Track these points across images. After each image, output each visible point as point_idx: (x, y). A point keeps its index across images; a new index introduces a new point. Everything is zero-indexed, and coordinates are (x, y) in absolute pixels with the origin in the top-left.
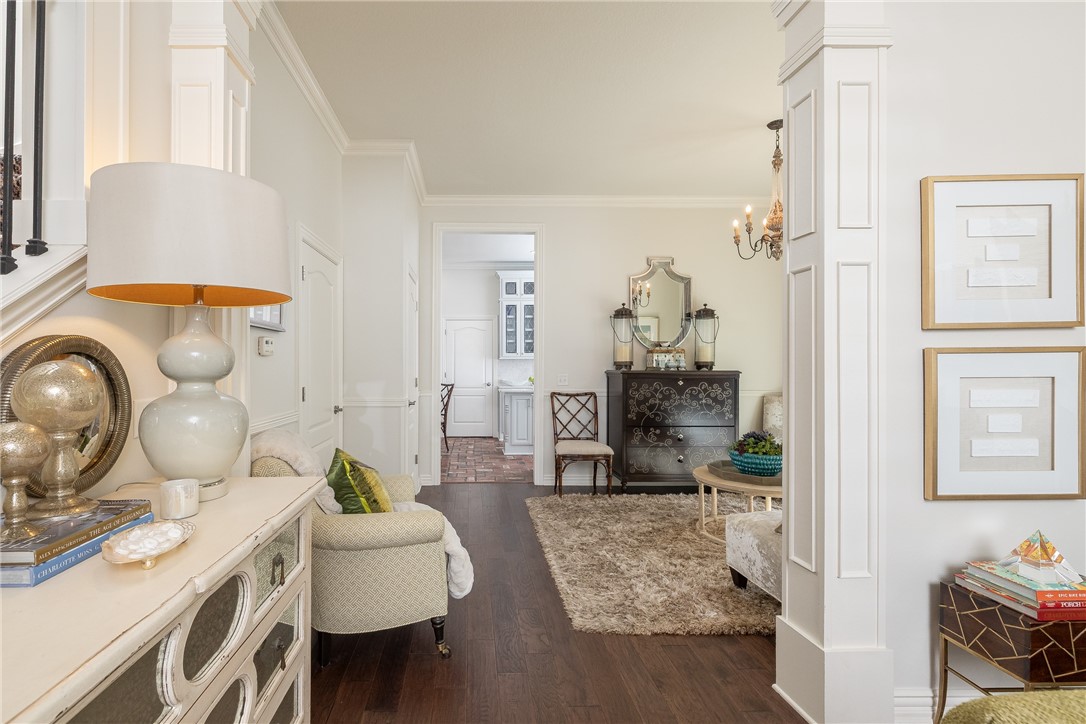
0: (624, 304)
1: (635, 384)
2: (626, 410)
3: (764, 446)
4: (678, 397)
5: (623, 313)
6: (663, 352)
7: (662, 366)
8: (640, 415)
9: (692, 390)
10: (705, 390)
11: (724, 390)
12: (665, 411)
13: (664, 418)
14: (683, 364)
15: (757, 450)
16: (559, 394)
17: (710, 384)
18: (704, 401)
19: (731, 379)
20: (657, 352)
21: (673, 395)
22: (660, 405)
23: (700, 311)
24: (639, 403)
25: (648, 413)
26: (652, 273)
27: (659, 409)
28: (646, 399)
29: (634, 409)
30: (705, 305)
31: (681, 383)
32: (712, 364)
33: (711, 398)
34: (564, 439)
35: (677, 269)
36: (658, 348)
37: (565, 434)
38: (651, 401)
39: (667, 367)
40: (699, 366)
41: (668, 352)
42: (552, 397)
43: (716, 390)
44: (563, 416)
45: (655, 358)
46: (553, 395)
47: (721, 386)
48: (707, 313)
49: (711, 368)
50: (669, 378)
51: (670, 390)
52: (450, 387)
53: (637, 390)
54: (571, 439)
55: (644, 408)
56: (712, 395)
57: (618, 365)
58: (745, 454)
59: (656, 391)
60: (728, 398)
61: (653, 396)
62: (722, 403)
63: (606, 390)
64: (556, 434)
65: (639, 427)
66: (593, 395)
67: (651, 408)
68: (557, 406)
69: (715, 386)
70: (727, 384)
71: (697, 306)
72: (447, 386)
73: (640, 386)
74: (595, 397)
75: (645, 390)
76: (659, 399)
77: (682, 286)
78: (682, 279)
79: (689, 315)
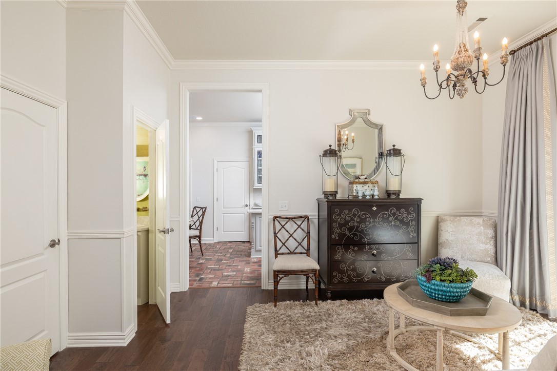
0: (330, 146)
1: (337, 210)
2: (330, 231)
3: (450, 275)
4: (372, 220)
5: (330, 153)
6: (360, 183)
7: (360, 195)
8: (342, 235)
9: (383, 214)
10: (394, 214)
11: (409, 213)
12: (362, 231)
13: (361, 238)
14: (376, 193)
15: (443, 278)
16: (280, 217)
17: (398, 209)
18: (393, 223)
19: (414, 205)
20: (356, 183)
21: (368, 219)
22: (358, 227)
23: (390, 150)
24: (341, 226)
25: (348, 233)
26: (352, 122)
27: (357, 230)
28: (347, 222)
29: (337, 230)
30: (394, 146)
31: (374, 208)
32: (399, 192)
33: (399, 221)
34: (283, 254)
35: (373, 118)
36: (357, 180)
37: (284, 250)
38: (351, 224)
39: (364, 196)
40: (389, 194)
41: (365, 183)
42: (274, 220)
43: (403, 214)
44: (283, 235)
45: (355, 188)
46: (275, 218)
47: (407, 210)
48: (396, 152)
49: (399, 195)
50: (365, 205)
51: (365, 214)
52: (204, 209)
53: (339, 215)
54: (288, 254)
55: (345, 230)
56: (400, 218)
57: (326, 194)
58: (433, 282)
59: (355, 215)
60: (412, 220)
61: (352, 220)
62: (407, 224)
63: (317, 214)
64: (276, 250)
65: (341, 245)
66: (306, 218)
67: (351, 229)
68: (278, 227)
69: (402, 210)
70: (411, 209)
71: (388, 146)
72: (202, 208)
73: (341, 212)
74: (308, 220)
75: (346, 215)
76: (357, 222)
77: (376, 131)
78: (375, 126)
79: (381, 155)
